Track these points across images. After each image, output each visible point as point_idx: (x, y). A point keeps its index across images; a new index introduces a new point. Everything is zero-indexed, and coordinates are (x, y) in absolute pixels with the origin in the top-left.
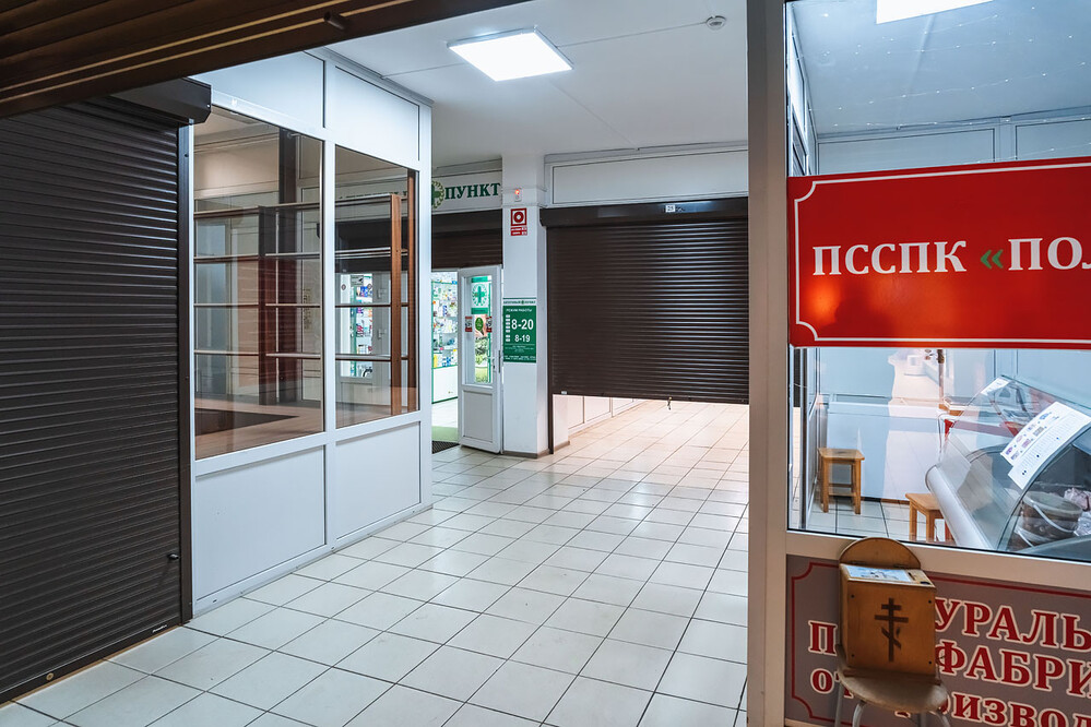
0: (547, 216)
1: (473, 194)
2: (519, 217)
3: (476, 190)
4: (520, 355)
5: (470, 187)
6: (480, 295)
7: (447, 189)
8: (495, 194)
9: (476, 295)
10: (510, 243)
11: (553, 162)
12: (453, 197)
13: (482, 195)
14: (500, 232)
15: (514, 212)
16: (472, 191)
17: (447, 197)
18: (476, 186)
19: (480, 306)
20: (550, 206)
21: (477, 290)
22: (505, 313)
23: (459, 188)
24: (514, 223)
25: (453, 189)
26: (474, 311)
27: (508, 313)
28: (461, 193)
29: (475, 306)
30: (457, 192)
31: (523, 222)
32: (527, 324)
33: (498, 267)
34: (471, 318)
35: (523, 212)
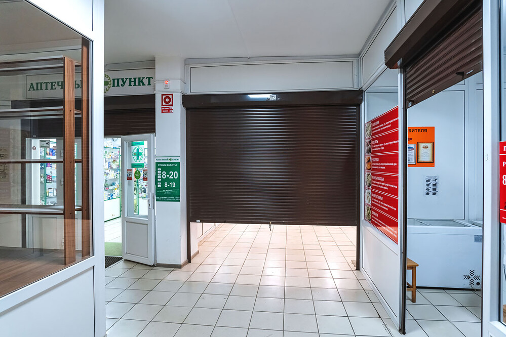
0: (187, 100)
1: (132, 83)
2: (167, 100)
3: (135, 82)
4: (168, 196)
5: (130, 79)
6: (138, 154)
7: (114, 80)
8: (149, 84)
9: (135, 154)
10: (160, 118)
11: (191, 64)
12: (118, 86)
13: (139, 85)
14: (153, 111)
15: (164, 97)
16: (133, 82)
17: (114, 86)
18: (135, 79)
19: (138, 162)
20: (189, 93)
21: (135, 151)
22: (157, 167)
23: (122, 79)
24: (164, 104)
25: (118, 80)
26: (133, 166)
27: (159, 167)
28: (124, 83)
29: (134, 162)
30: (121, 82)
31: (171, 103)
32: (173, 175)
33: (152, 135)
34: (131, 170)
35: (171, 96)
